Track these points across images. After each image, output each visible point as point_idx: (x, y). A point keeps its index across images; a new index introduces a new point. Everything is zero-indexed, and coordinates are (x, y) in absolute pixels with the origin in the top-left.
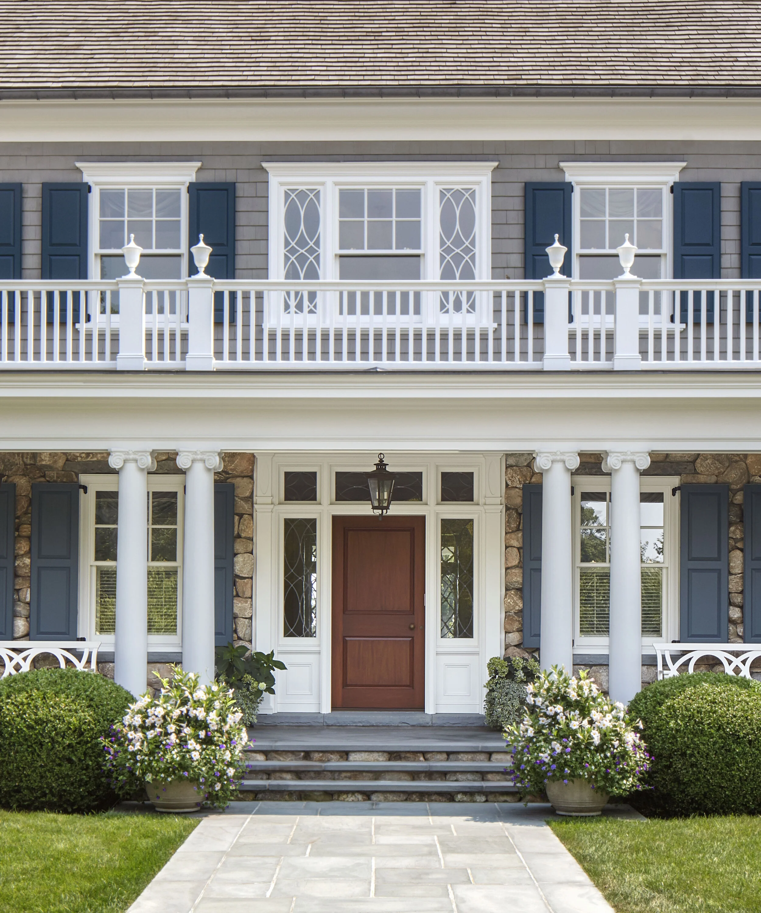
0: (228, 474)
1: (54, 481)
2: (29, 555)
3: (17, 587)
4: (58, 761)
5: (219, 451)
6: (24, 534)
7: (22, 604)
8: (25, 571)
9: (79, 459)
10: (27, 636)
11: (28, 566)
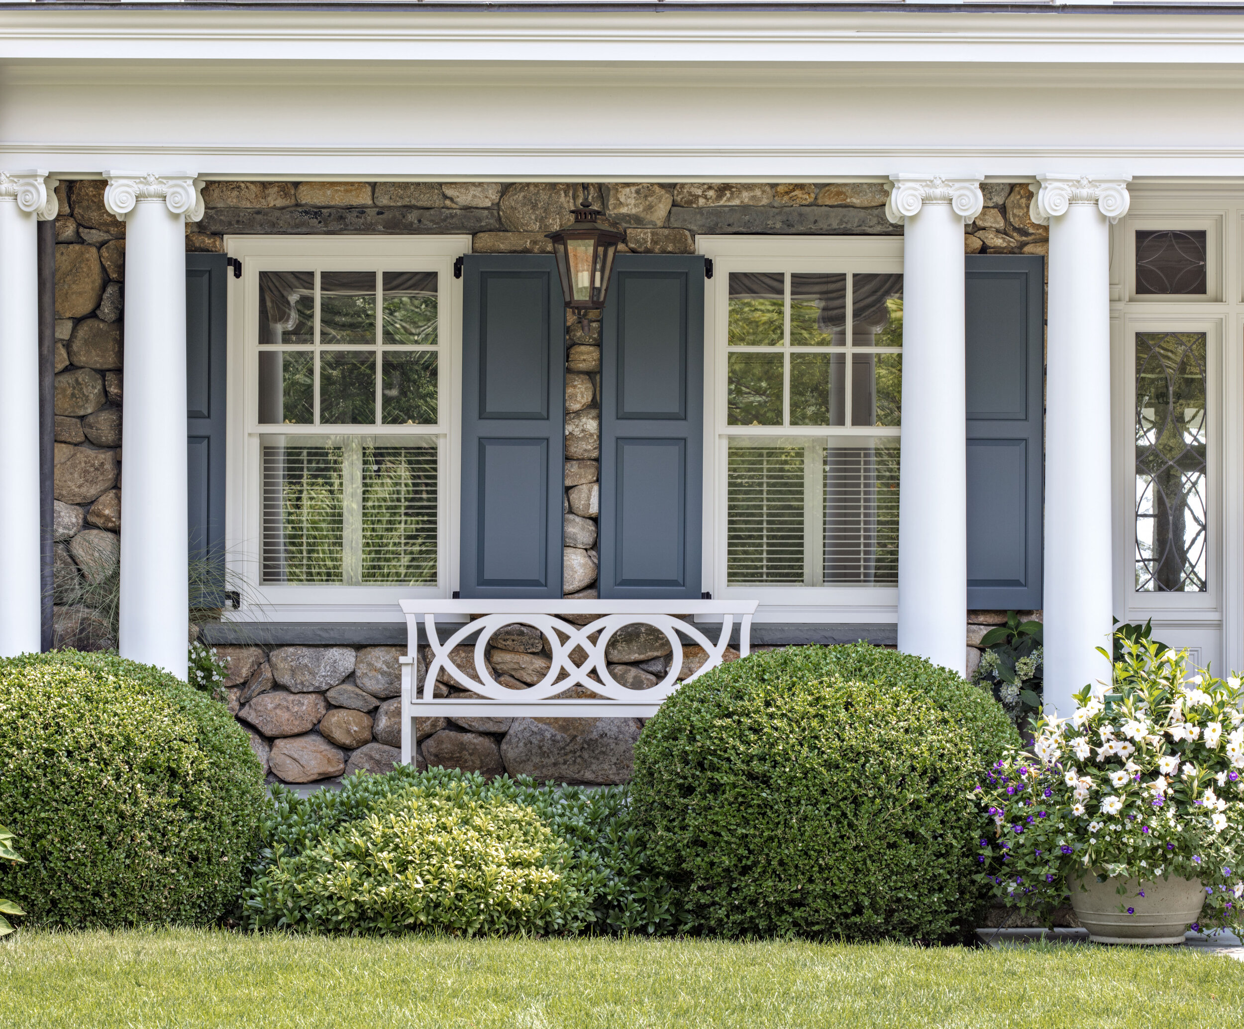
0: (1026, 234)
1: (648, 251)
2: (594, 413)
3: (568, 483)
4: (892, 838)
5: (1130, 179)
6: (582, 366)
7: (578, 519)
8: (585, 447)
9: (702, 202)
10: (593, 587)
11: (591, 435)
